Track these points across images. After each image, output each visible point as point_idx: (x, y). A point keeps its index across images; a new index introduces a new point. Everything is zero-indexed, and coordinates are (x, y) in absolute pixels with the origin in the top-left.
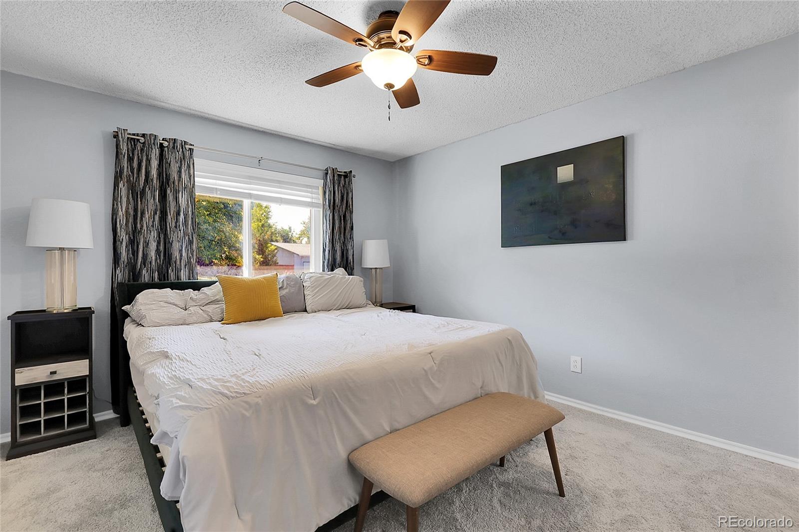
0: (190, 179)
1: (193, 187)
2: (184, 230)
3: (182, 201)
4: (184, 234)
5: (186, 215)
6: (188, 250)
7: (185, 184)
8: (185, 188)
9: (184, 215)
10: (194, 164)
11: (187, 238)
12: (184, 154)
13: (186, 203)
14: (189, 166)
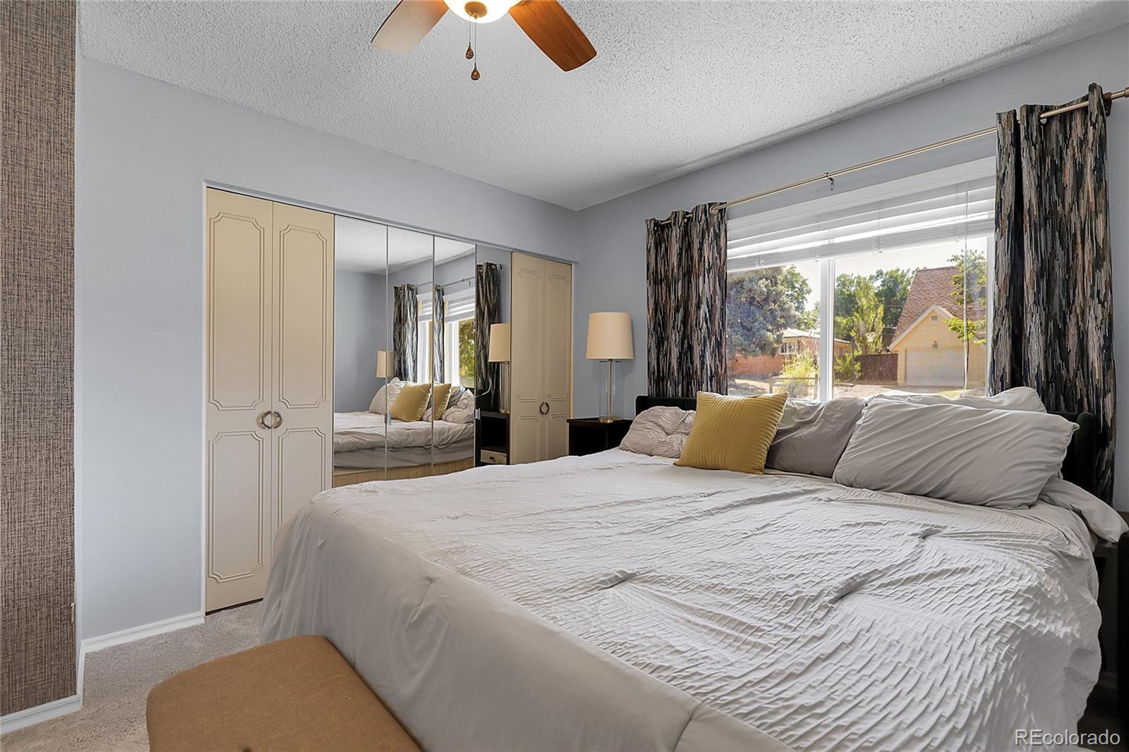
0: (719, 254)
1: (724, 263)
2: (707, 327)
3: (704, 288)
4: (708, 333)
5: (712, 306)
6: (715, 356)
7: (709, 263)
8: (709, 269)
9: (708, 307)
10: (726, 230)
11: (713, 338)
12: (707, 222)
13: (712, 289)
14: (717, 236)
